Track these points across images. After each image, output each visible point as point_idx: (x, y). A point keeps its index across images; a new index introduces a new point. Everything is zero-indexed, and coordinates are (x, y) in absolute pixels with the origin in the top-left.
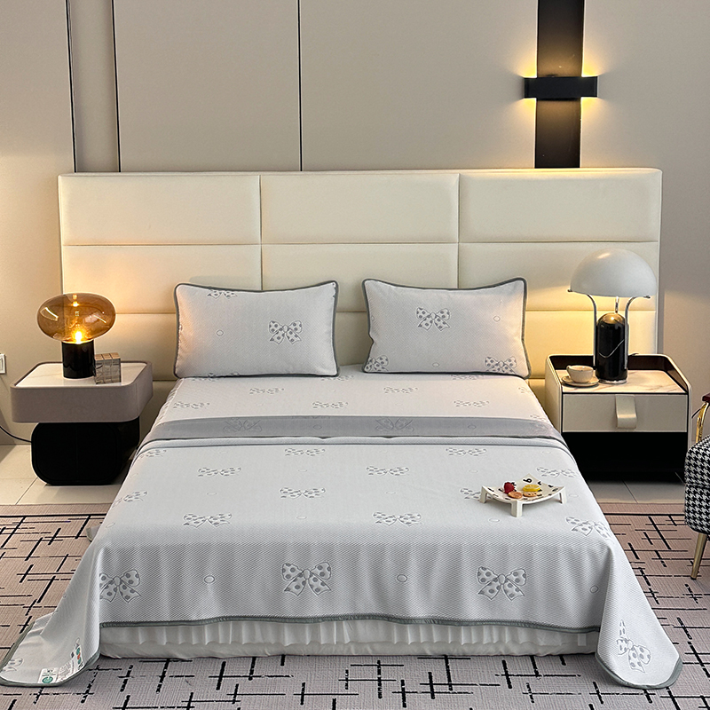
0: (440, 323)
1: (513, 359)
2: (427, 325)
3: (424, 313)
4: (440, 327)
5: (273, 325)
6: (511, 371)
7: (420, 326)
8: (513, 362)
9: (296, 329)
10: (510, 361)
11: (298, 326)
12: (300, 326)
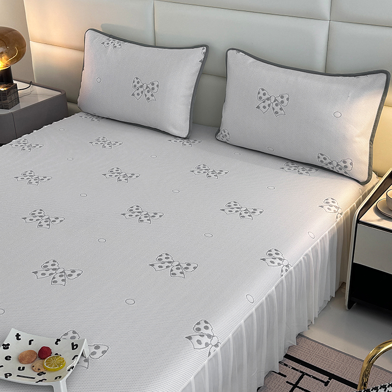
0: (277, 109)
1: (349, 162)
2: (264, 107)
3: (264, 94)
4: (277, 113)
5: (136, 81)
6: (345, 172)
7: (258, 107)
8: (348, 164)
9: (153, 89)
10: (344, 162)
11: (155, 86)
12: (158, 86)
